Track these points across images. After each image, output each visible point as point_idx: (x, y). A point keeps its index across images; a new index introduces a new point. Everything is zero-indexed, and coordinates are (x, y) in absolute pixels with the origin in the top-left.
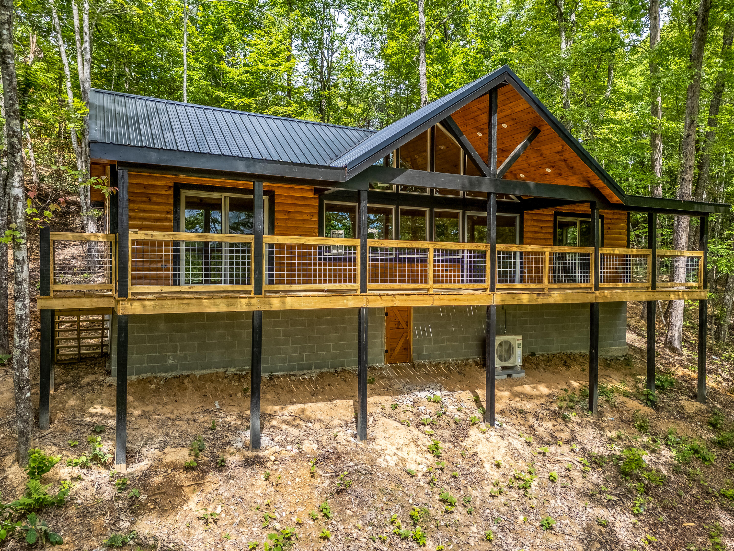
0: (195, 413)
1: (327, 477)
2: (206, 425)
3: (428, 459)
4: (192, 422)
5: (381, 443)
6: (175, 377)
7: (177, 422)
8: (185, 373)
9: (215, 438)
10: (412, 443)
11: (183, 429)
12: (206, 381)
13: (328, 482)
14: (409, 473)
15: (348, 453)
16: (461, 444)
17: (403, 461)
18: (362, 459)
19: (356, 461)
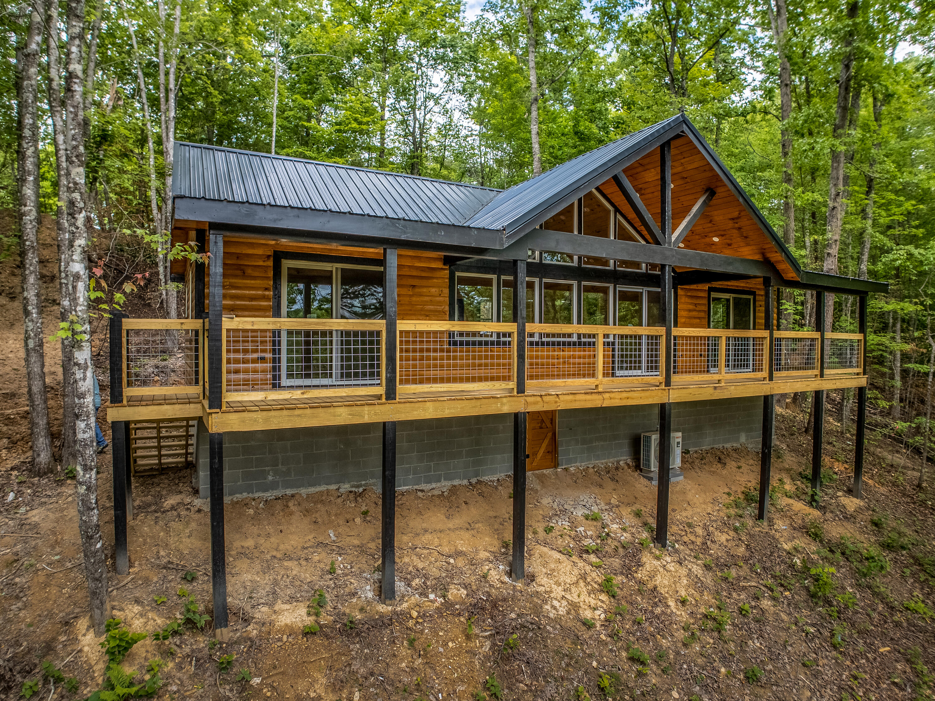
0: (307, 548)
1: (486, 637)
2: (322, 565)
3: (603, 602)
4: (304, 563)
5: (543, 582)
6: (277, 499)
7: (286, 564)
8: (289, 492)
9: (336, 586)
10: (581, 581)
11: (294, 573)
12: (315, 503)
13: (488, 644)
14: (584, 624)
15: (505, 600)
16: (635, 575)
17: (574, 607)
18: (525, 608)
19: (518, 611)
